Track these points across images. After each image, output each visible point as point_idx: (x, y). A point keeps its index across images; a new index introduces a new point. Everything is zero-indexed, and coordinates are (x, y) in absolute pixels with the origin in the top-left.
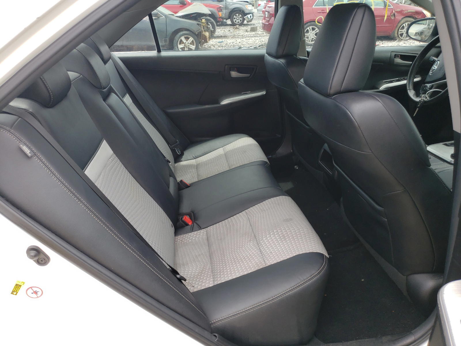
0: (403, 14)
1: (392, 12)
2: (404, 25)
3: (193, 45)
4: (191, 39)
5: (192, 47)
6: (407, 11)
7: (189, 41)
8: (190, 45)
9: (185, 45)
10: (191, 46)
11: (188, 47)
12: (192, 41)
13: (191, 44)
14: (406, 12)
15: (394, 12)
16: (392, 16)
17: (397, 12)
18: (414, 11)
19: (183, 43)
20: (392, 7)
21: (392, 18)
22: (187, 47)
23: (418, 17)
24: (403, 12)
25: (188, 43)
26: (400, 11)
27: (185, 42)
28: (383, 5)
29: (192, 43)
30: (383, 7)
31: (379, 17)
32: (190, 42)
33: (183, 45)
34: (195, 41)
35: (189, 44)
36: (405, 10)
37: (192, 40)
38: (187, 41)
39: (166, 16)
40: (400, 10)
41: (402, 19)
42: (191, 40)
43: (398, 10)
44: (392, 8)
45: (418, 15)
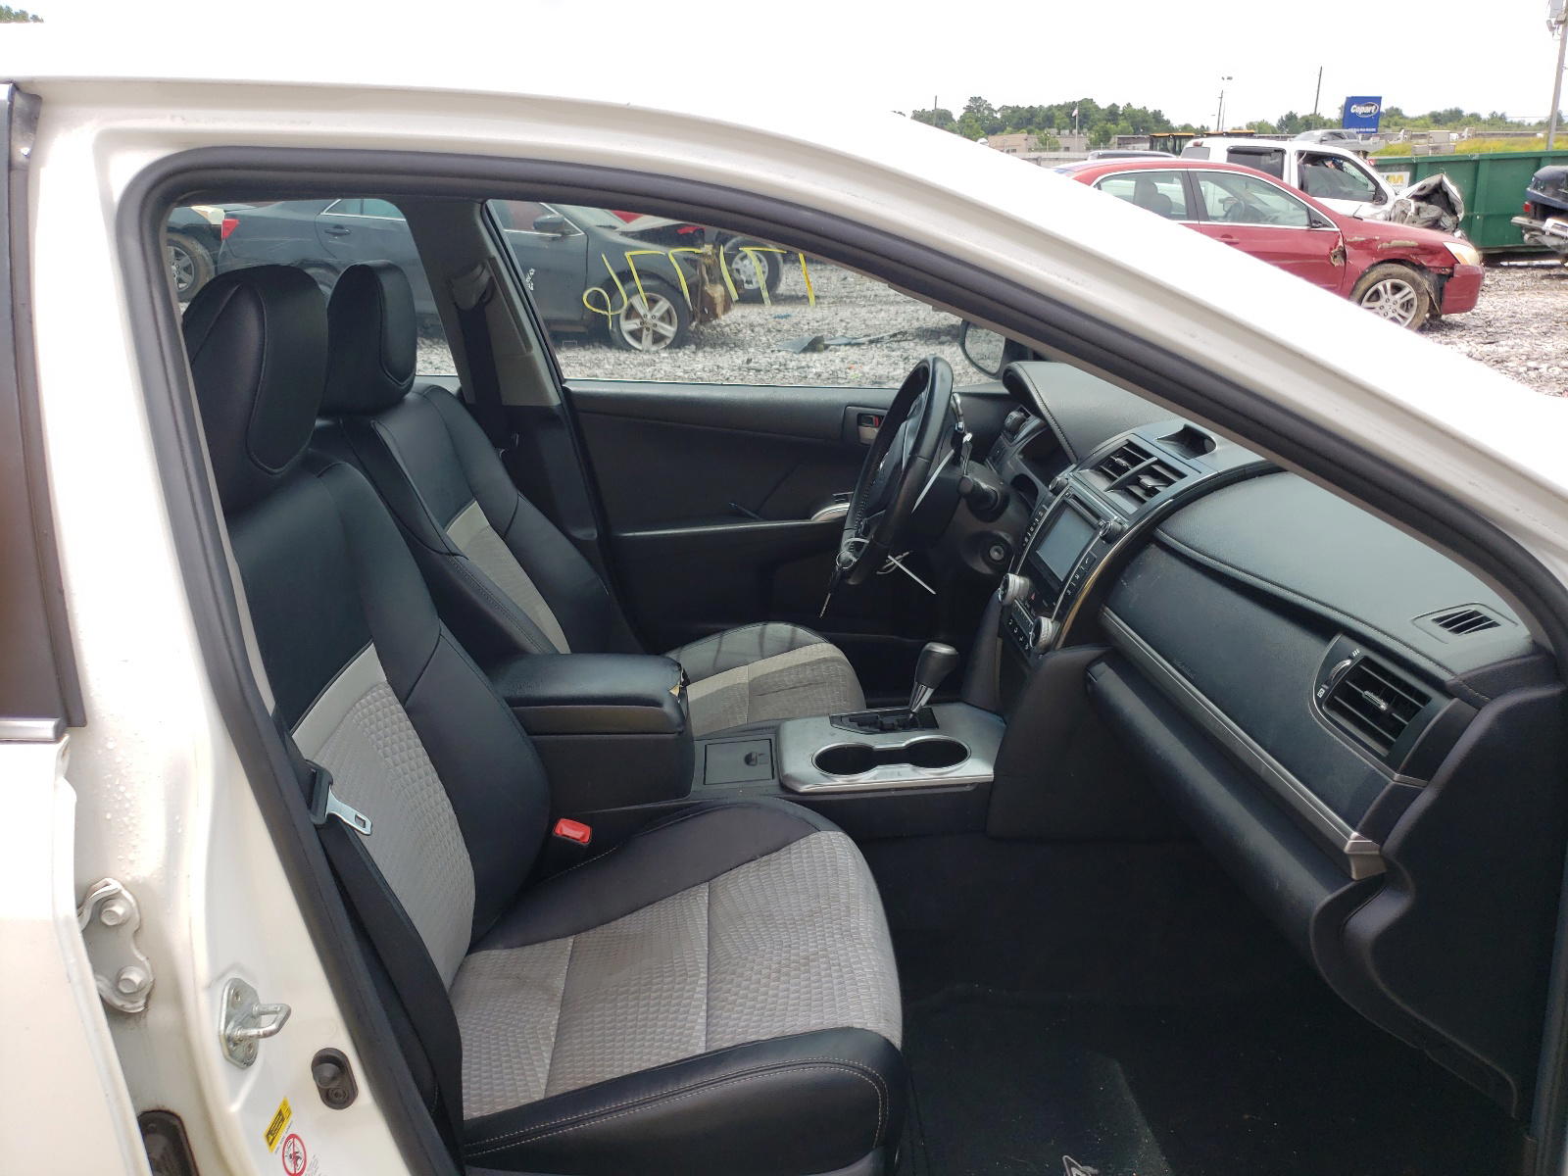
0: (1374, 253)
1: (1336, 244)
2: (1380, 286)
3: (670, 323)
4: (664, 305)
5: (667, 330)
6: (1389, 242)
7: (658, 311)
8: (659, 323)
9: (642, 323)
10: (662, 328)
11: (654, 331)
12: (668, 311)
13: (662, 319)
14: (1385, 245)
15: (1341, 243)
16: (1335, 257)
17: (1352, 244)
18: (1413, 243)
19: (638, 315)
20: (1337, 229)
21: (1336, 264)
22: (648, 329)
23: (1429, 262)
24: (1372, 246)
25: (653, 317)
26: (1362, 242)
27: (642, 314)
28: (1306, 221)
29: (666, 316)
30: (1306, 228)
31: (1291, 260)
32: (658, 314)
33: (638, 321)
34: (674, 313)
35: (655, 321)
36: (1382, 241)
37: (665, 308)
38: (650, 309)
39: (588, 231)
40: (1363, 239)
41: (1374, 266)
42: (661, 307)
43: (1356, 238)
44: (1335, 232)
45: (1429, 257)
